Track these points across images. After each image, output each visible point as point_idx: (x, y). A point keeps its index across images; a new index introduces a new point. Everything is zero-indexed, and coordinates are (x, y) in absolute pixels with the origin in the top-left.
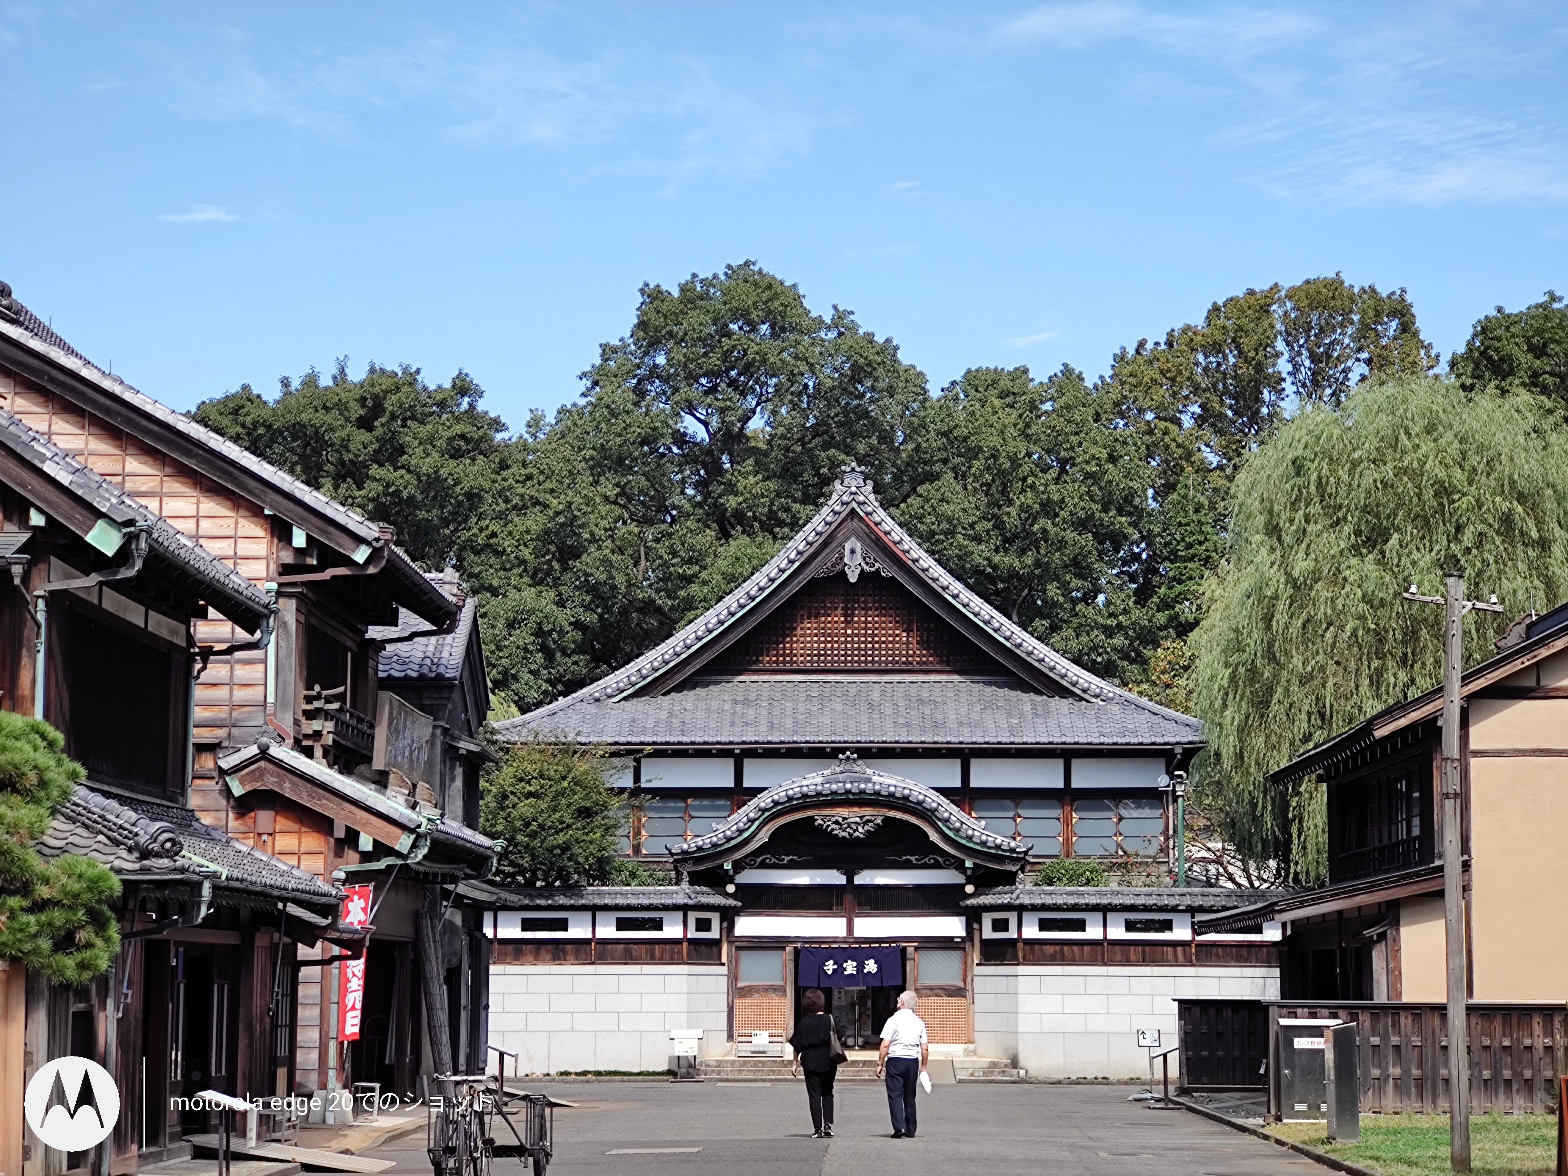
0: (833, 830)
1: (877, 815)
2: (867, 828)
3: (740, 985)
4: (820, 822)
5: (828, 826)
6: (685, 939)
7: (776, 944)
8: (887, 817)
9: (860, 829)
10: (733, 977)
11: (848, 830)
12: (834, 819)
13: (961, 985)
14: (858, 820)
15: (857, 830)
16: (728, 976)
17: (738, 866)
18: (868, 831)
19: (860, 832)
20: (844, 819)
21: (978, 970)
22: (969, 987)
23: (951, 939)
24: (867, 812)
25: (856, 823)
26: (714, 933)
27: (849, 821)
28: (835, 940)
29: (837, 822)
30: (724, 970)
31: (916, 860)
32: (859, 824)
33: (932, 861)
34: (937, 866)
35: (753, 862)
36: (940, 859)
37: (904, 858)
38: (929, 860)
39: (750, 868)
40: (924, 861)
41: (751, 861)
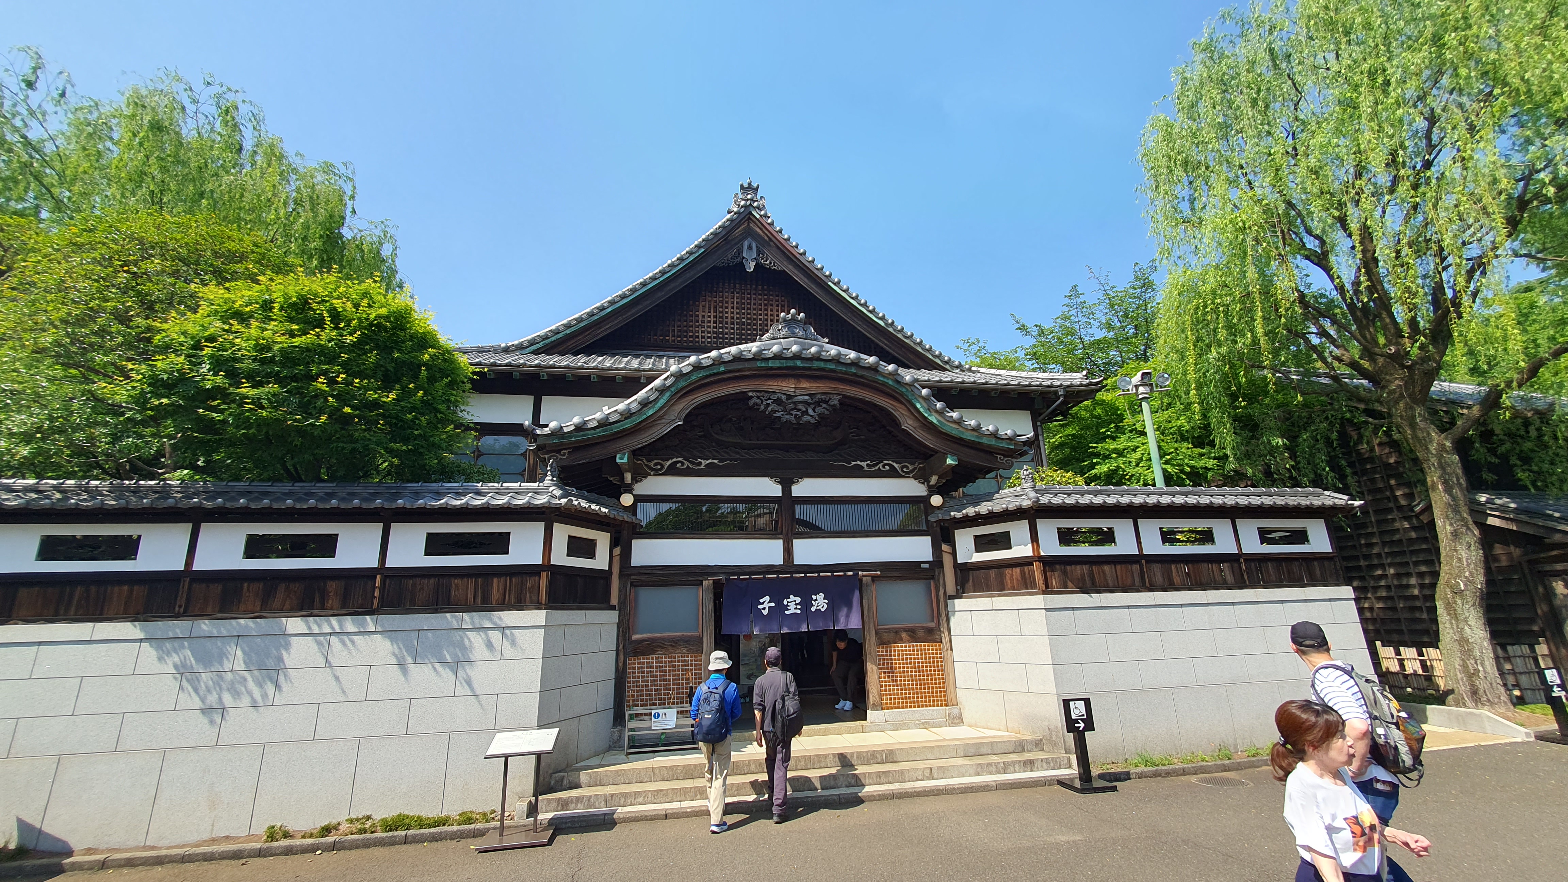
0: (774, 411)
1: (832, 393)
2: (818, 410)
3: (635, 637)
4: (755, 399)
5: (768, 405)
6: (546, 566)
7: (688, 576)
8: (845, 397)
9: (810, 412)
10: (624, 628)
11: (794, 412)
12: (774, 397)
14: (807, 398)
15: (806, 413)
16: (619, 624)
17: (639, 475)
18: (820, 415)
19: (811, 416)
20: (789, 397)
21: (954, 604)
22: (944, 628)
23: (914, 565)
24: (819, 388)
25: (805, 402)
26: (601, 561)
27: (796, 399)
28: (769, 569)
29: (778, 402)
30: (613, 616)
31: (868, 465)
32: (809, 404)
33: (887, 468)
34: (893, 474)
35: (659, 467)
36: (894, 464)
37: (854, 463)
38: (883, 466)
39: (655, 475)
40: (877, 468)
41: (656, 464)
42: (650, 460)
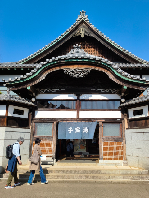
0: (71, 74)
1: (88, 69)
2: (84, 73)
3: (35, 136)
4: (66, 71)
5: (69, 73)
6: (6, 116)
7: (50, 121)
8: (92, 70)
9: (82, 74)
11: (77, 74)
12: (71, 70)
13: (120, 137)
14: (81, 70)
15: (80, 74)
16: (31, 133)
17: (37, 93)
18: (84, 75)
19: (82, 75)
20: (75, 70)
21: (127, 131)
22: (124, 138)
23: (116, 119)
24: (84, 67)
25: (80, 72)
27: (77, 71)
28: (72, 119)
29: (72, 72)
30: (29, 130)
31: (103, 90)
32: (81, 72)
33: (108, 91)
34: (110, 93)
35: (43, 91)
36: (111, 90)
37: (98, 90)
38: (107, 90)
39: (42, 93)
40: (105, 91)
41: (42, 91)
42: (40, 89)
